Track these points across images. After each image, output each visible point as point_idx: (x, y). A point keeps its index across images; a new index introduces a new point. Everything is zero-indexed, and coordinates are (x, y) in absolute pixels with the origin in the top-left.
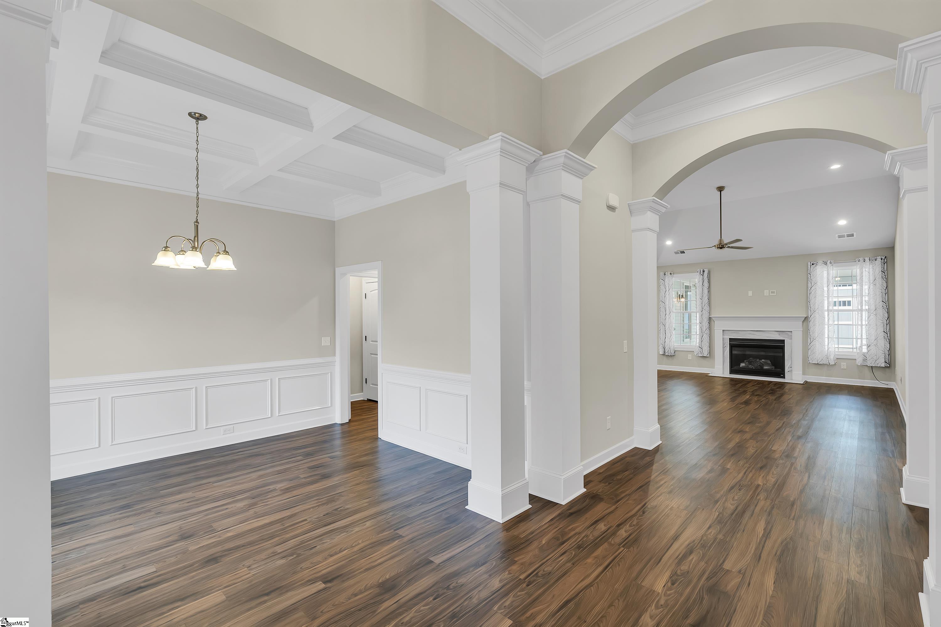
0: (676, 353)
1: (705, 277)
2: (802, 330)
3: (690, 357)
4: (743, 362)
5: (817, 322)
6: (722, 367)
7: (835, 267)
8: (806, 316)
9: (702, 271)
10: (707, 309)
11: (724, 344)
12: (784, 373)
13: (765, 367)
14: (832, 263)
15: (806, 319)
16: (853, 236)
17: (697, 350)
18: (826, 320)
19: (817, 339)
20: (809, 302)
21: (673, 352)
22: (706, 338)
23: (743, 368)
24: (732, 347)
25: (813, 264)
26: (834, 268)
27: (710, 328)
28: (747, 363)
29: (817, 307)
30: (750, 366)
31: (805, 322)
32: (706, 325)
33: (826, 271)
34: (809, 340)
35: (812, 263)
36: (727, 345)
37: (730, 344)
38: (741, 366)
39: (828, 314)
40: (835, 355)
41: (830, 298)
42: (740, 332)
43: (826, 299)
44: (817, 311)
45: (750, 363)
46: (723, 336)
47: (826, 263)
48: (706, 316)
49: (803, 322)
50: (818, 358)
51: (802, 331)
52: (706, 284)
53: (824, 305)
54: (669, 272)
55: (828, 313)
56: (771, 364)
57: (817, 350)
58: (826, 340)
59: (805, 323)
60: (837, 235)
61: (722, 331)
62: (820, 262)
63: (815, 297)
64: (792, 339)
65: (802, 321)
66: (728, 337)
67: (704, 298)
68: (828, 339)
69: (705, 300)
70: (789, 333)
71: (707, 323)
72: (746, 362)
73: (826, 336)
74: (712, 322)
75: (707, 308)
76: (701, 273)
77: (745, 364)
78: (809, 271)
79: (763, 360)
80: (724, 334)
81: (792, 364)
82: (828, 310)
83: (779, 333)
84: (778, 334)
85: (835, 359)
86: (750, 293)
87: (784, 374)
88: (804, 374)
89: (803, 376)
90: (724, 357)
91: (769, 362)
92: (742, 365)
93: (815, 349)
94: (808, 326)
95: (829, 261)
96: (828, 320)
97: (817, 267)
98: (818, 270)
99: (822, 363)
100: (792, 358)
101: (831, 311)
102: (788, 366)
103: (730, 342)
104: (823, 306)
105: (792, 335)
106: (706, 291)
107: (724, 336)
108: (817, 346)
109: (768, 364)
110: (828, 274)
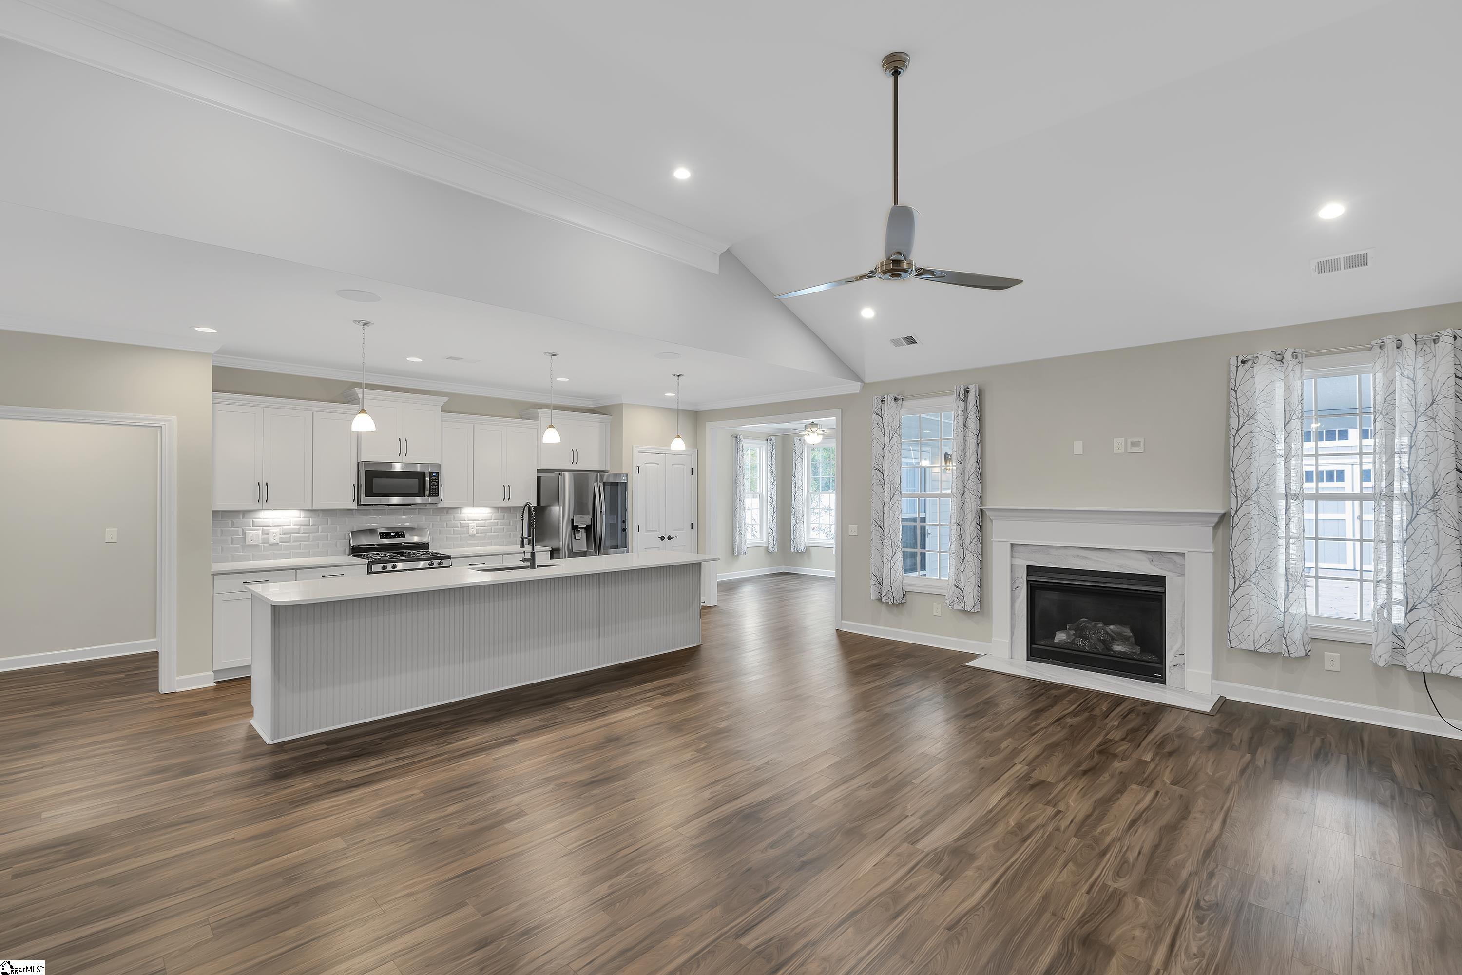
0: (908, 596)
1: (971, 406)
2: (1213, 551)
3: (937, 607)
4: (1062, 628)
5: (1255, 530)
6: (1008, 640)
7: (1307, 369)
8: (1222, 512)
9: (962, 391)
10: (974, 488)
11: (1013, 580)
12: (1162, 669)
13: (1118, 648)
14: (1300, 356)
15: (1224, 520)
16: (1365, 263)
17: (950, 592)
18: (1282, 523)
19: (1254, 580)
20: (1233, 472)
21: (898, 596)
22: (971, 563)
23: (1061, 645)
24: (1033, 589)
25: (1243, 362)
26: (1305, 371)
27: (982, 536)
28: (1072, 632)
29: (1254, 485)
30: (1080, 642)
31: (1221, 527)
32: (972, 529)
33: (1281, 379)
34: (1231, 581)
35: (1240, 359)
36: (1020, 582)
37: (1028, 581)
38: (1056, 640)
39: (1286, 506)
40: (1306, 628)
41: (1293, 459)
42: (1054, 552)
43: (1280, 462)
44: (1255, 498)
45: (1080, 633)
46: (1012, 561)
47: (1280, 357)
48: (972, 505)
49: (1216, 527)
50: (1257, 636)
51: (1211, 554)
52: (973, 424)
53: (1274, 481)
54: (892, 396)
55: (1287, 503)
56: (1133, 639)
57: (1254, 611)
58: (1282, 584)
59: (1220, 532)
60: (1314, 264)
61: (1009, 547)
62: (1265, 356)
63: (1250, 457)
64: (1184, 575)
65: (1213, 525)
66: (1022, 562)
67: (967, 460)
68: (1287, 580)
69: (970, 466)
70: (1178, 559)
71: (974, 524)
72: (1070, 629)
73: (1282, 571)
74: (987, 523)
75: (973, 484)
76: (961, 395)
77: (1068, 635)
78: (1233, 381)
79: (1112, 627)
80: (1016, 555)
81: (1183, 644)
82: (1286, 495)
83: (1150, 556)
84: (1149, 559)
85: (1307, 639)
86: (1078, 447)
87: (1163, 671)
88: (1217, 675)
89: (1214, 681)
90: (1015, 614)
91: (1128, 632)
92: (1061, 637)
93: (1247, 608)
94: (1228, 540)
95: (1290, 352)
96: (1286, 525)
97: (1257, 368)
98: (1257, 379)
99: (1267, 651)
100: (1183, 629)
101: (1296, 497)
102: (1175, 648)
103: (1027, 576)
104: (1272, 485)
105: (1184, 565)
106: (972, 442)
107: (1013, 559)
108: (1254, 598)
109: (1125, 640)
110: (1288, 389)
